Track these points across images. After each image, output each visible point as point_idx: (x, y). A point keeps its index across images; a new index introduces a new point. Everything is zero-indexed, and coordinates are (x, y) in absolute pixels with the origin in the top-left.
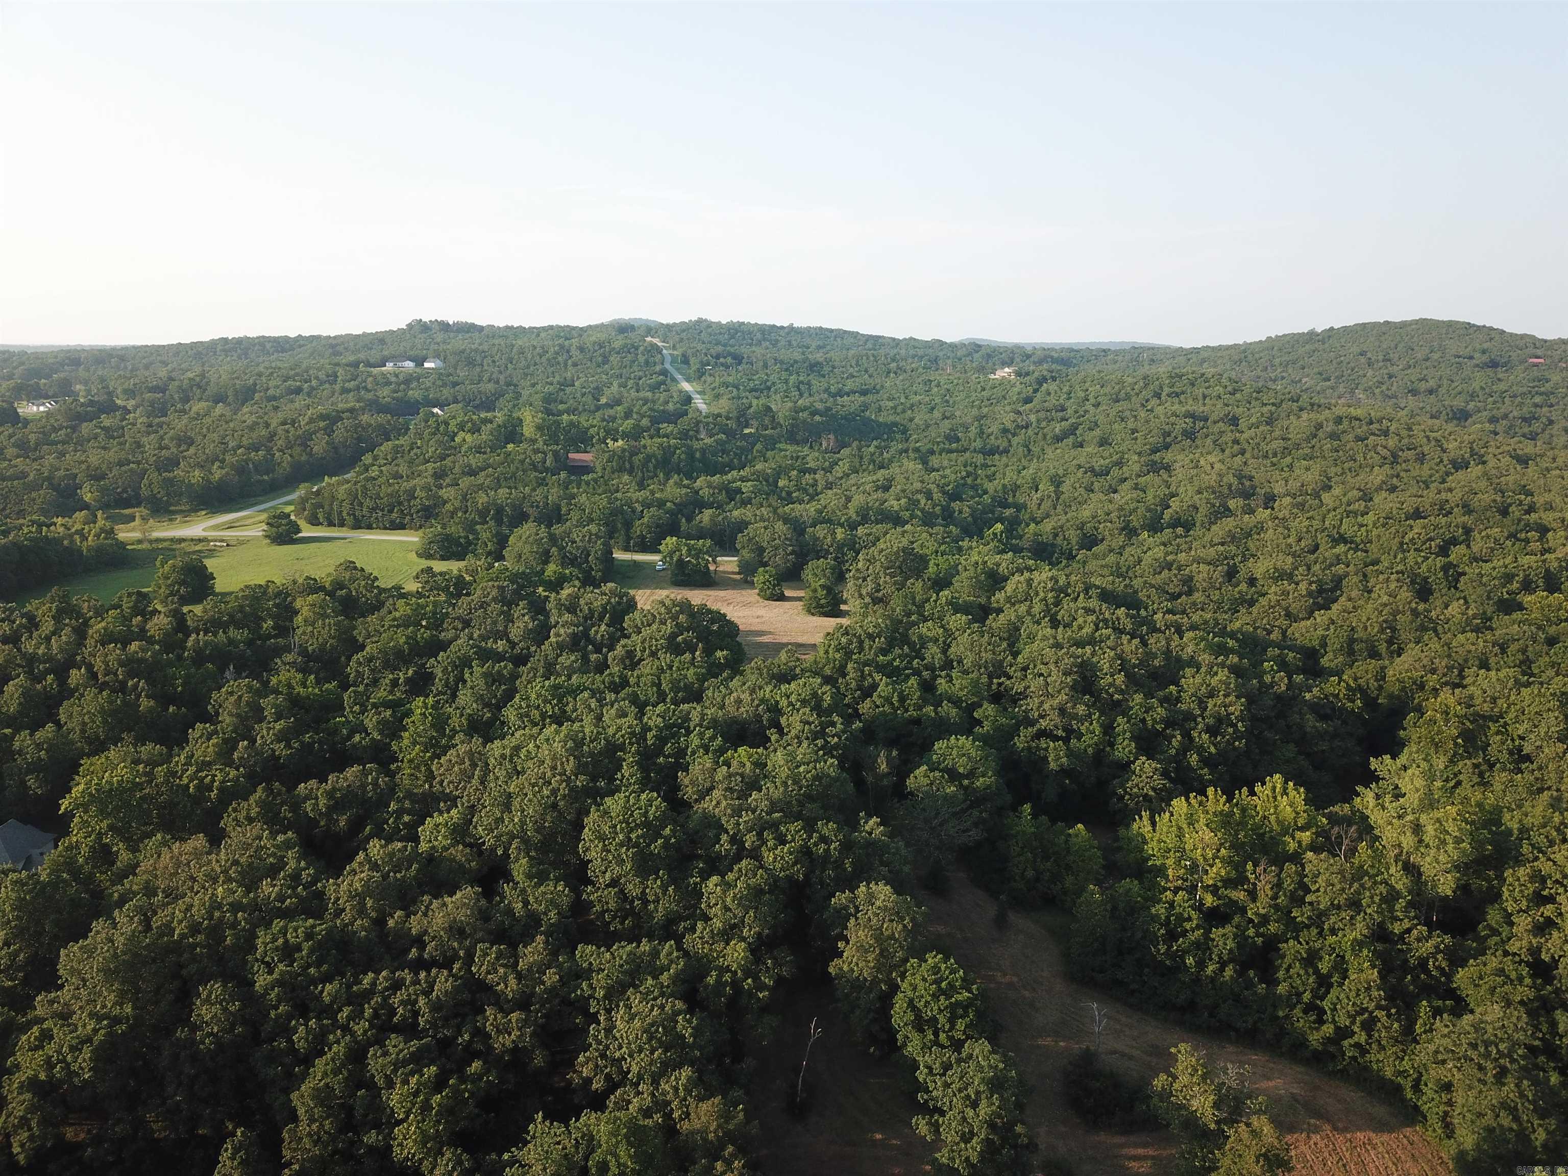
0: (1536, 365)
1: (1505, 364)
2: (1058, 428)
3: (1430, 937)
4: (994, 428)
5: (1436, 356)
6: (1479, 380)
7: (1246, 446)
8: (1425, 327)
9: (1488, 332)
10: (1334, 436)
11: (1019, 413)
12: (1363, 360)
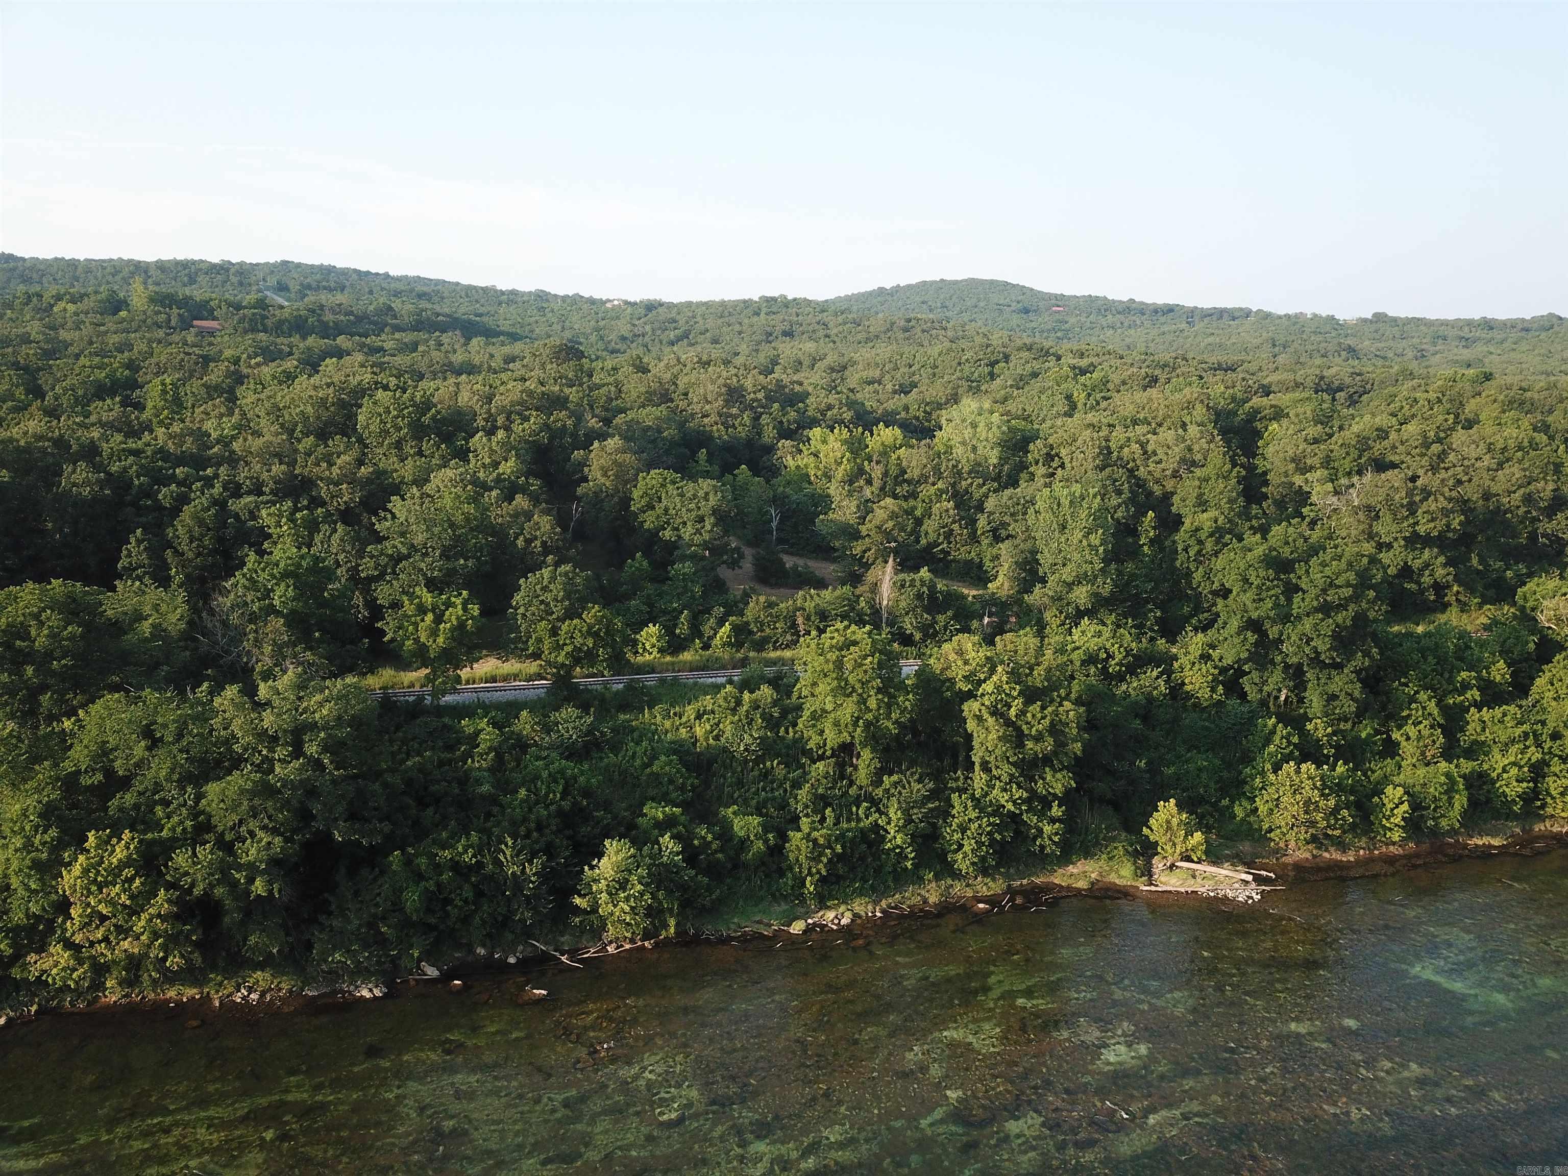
0: (1056, 312)
1: (1035, 311)
2: (672, 335)
3: (984, 484)
4: (613, 337)
5: (982, 304)
6: (1015, 320)
7: (836, 339)
8: (973, 284)
9: (1023, 290)
10: (906, 330)
11: (634, 325)
12: (925, 306)
